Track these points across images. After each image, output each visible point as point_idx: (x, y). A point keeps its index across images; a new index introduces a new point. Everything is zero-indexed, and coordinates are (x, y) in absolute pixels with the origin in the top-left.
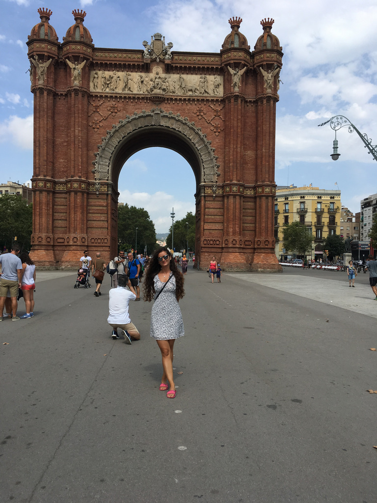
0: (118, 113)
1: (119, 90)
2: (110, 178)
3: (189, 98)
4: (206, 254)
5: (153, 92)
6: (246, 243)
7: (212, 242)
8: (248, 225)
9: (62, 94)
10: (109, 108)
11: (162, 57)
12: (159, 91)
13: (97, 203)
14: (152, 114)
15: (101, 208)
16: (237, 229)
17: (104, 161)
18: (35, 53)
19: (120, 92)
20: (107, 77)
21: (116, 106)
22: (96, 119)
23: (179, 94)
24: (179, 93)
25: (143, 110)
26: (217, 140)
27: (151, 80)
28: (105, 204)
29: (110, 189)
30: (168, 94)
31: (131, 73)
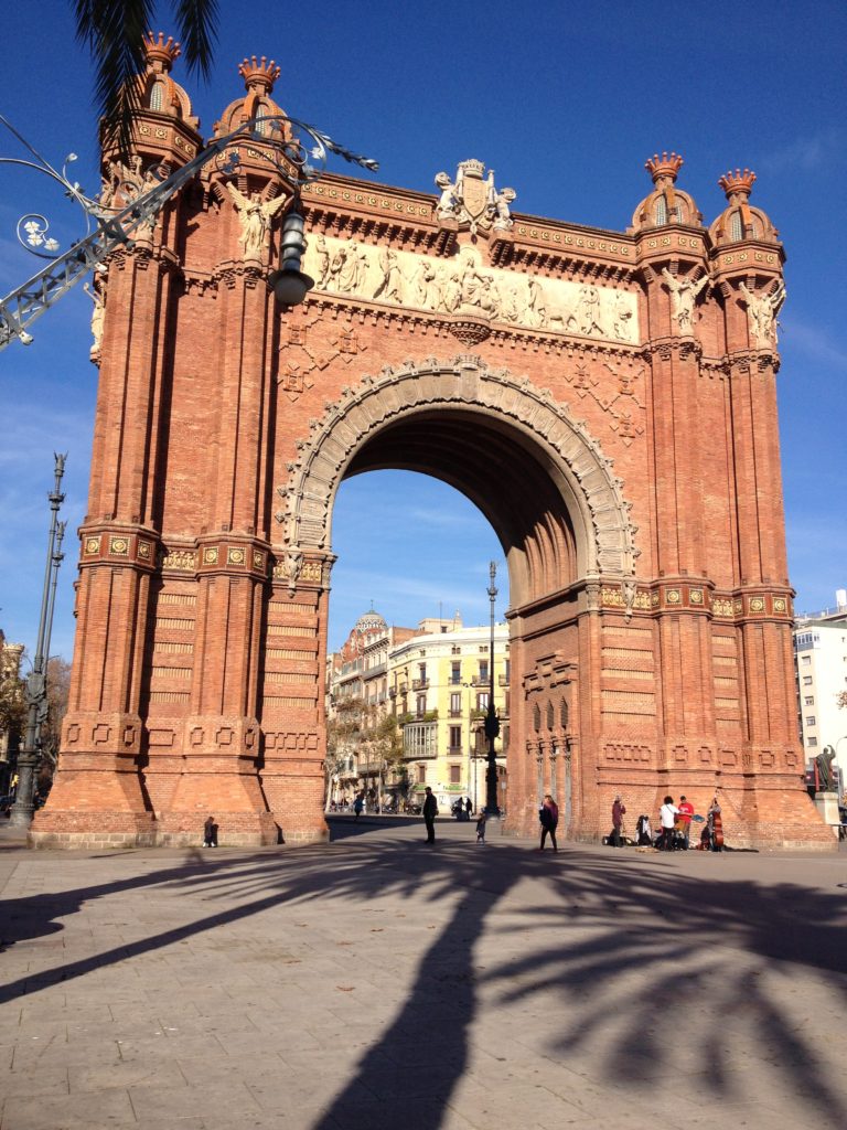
0: (360, 356)
1: (365, 292)
3: (554, 337)
5: (458, 311)
7: (628, 756)
9: (194, 282)
10: (333, 339)
11: (482, 221)
13: (289, 618)
14: (456, 369)
15: (298, 633)
17: (314, 488)
21: (352, 335)
22: (295, 364)
23: (528, 325)
24: (529, 320)
25: (430, 356)
26: (628, 459)
27: (455, 279)
28: (312, 623)
30: (501, 319)
31: (399, 253)
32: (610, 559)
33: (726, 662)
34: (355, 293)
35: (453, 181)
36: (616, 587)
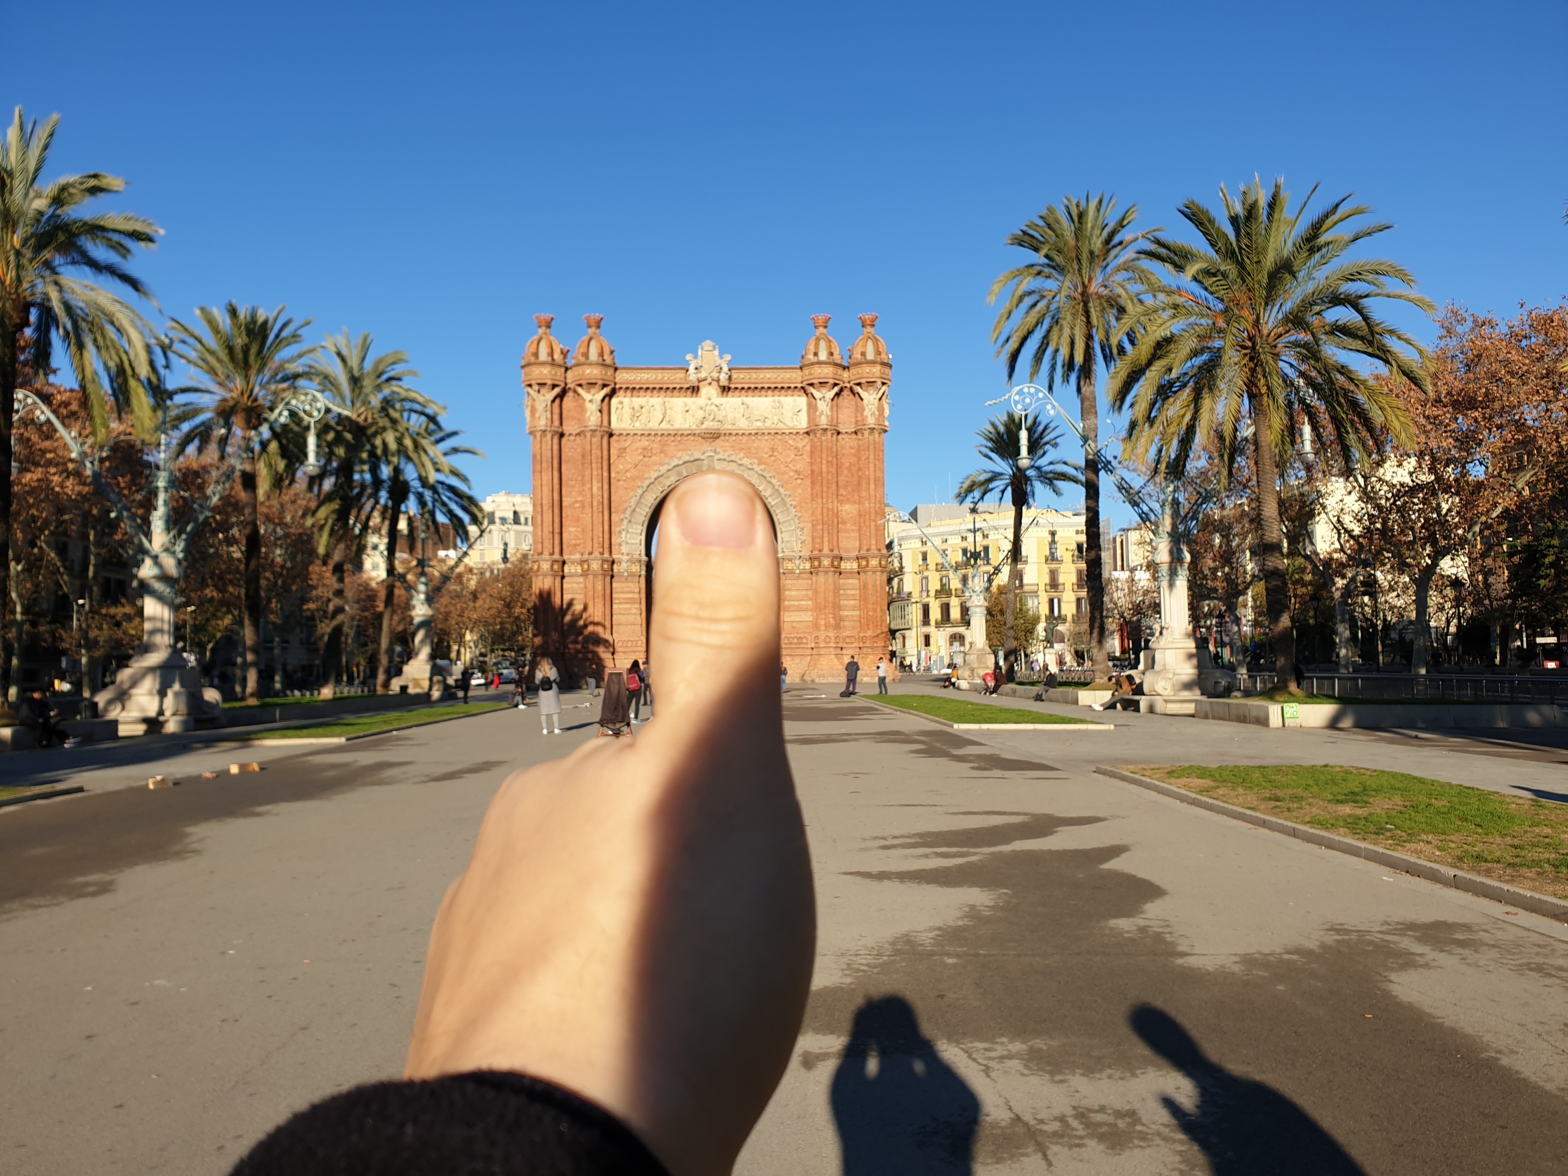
0: (654, 458)
1: (654, 425)
2: (643, 552)
3: (756, 431)
4: (788, 658)
5: (704, 426)
6: (848, 640)
7: (795, 641)
8: (850, 613)
9: (570, 435)
10: (639, 451)
11: (715, 375)
12: (711, 423)
14: (702, 457)
15: (631, 595)
16: (832, 621)
18: (533, 382)
19: (656, 426)
20: (637, 407)
21: (650, 447)
22: (621, 467)
23: (742, 427)
24: (743, 424)
25: (690, 452)
26: (800, 491)
27: (701, 408)
28: (637, 590)
29: (644, 568)
30: (726, 426)
31: (671, 400)
32: (788, 545)
33: (853, 592)
34: (650, 425)
35: (696, 357)
36: (790, 560)
